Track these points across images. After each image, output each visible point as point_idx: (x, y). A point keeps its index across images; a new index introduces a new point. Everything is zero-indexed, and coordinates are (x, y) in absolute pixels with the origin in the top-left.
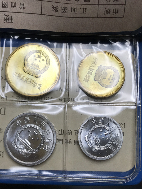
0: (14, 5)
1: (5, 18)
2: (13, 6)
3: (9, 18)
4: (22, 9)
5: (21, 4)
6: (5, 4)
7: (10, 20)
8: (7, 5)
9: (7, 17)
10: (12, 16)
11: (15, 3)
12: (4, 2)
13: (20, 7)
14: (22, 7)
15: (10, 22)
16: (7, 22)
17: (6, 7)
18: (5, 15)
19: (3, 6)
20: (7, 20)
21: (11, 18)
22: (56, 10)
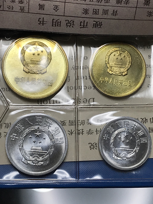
0: (106, 12)
1: (94, 24)
2: (104, 13)
3: (98, 24)
4: (114, 16)
5: (113, 11)
6: (97, 11)
7: (99, 25)
8: (98, 12)
9: (96, 23)
10: (102, 22)
11: (107, 11)
12: (95, 10)
13: (112, 14)
14: (114, 14)
15: (99, 28)
16: (95, 27)
17: (97, 13)
18: (94, 21)
19: (94, 12)
20: (96, 25)
21: (100, 24)
22: (150, 15)
